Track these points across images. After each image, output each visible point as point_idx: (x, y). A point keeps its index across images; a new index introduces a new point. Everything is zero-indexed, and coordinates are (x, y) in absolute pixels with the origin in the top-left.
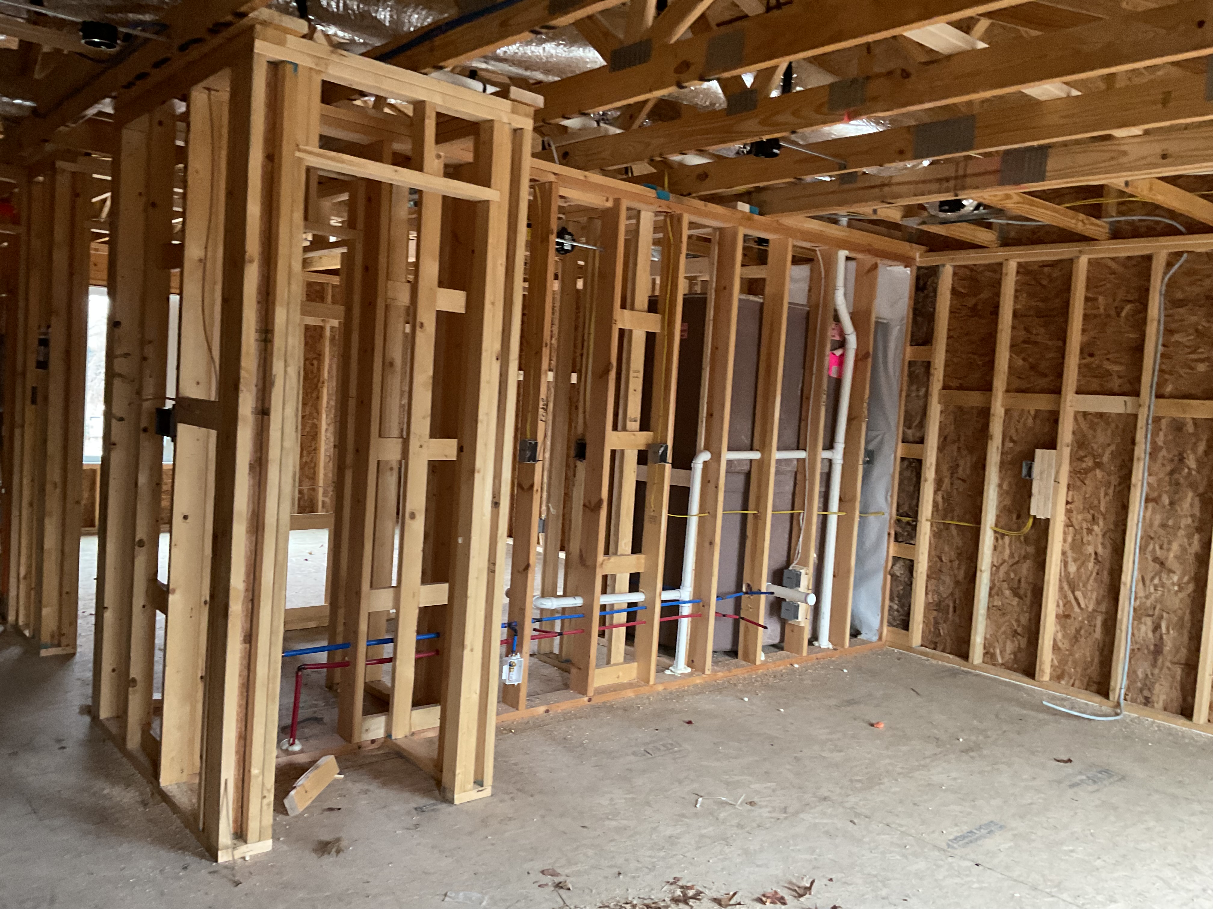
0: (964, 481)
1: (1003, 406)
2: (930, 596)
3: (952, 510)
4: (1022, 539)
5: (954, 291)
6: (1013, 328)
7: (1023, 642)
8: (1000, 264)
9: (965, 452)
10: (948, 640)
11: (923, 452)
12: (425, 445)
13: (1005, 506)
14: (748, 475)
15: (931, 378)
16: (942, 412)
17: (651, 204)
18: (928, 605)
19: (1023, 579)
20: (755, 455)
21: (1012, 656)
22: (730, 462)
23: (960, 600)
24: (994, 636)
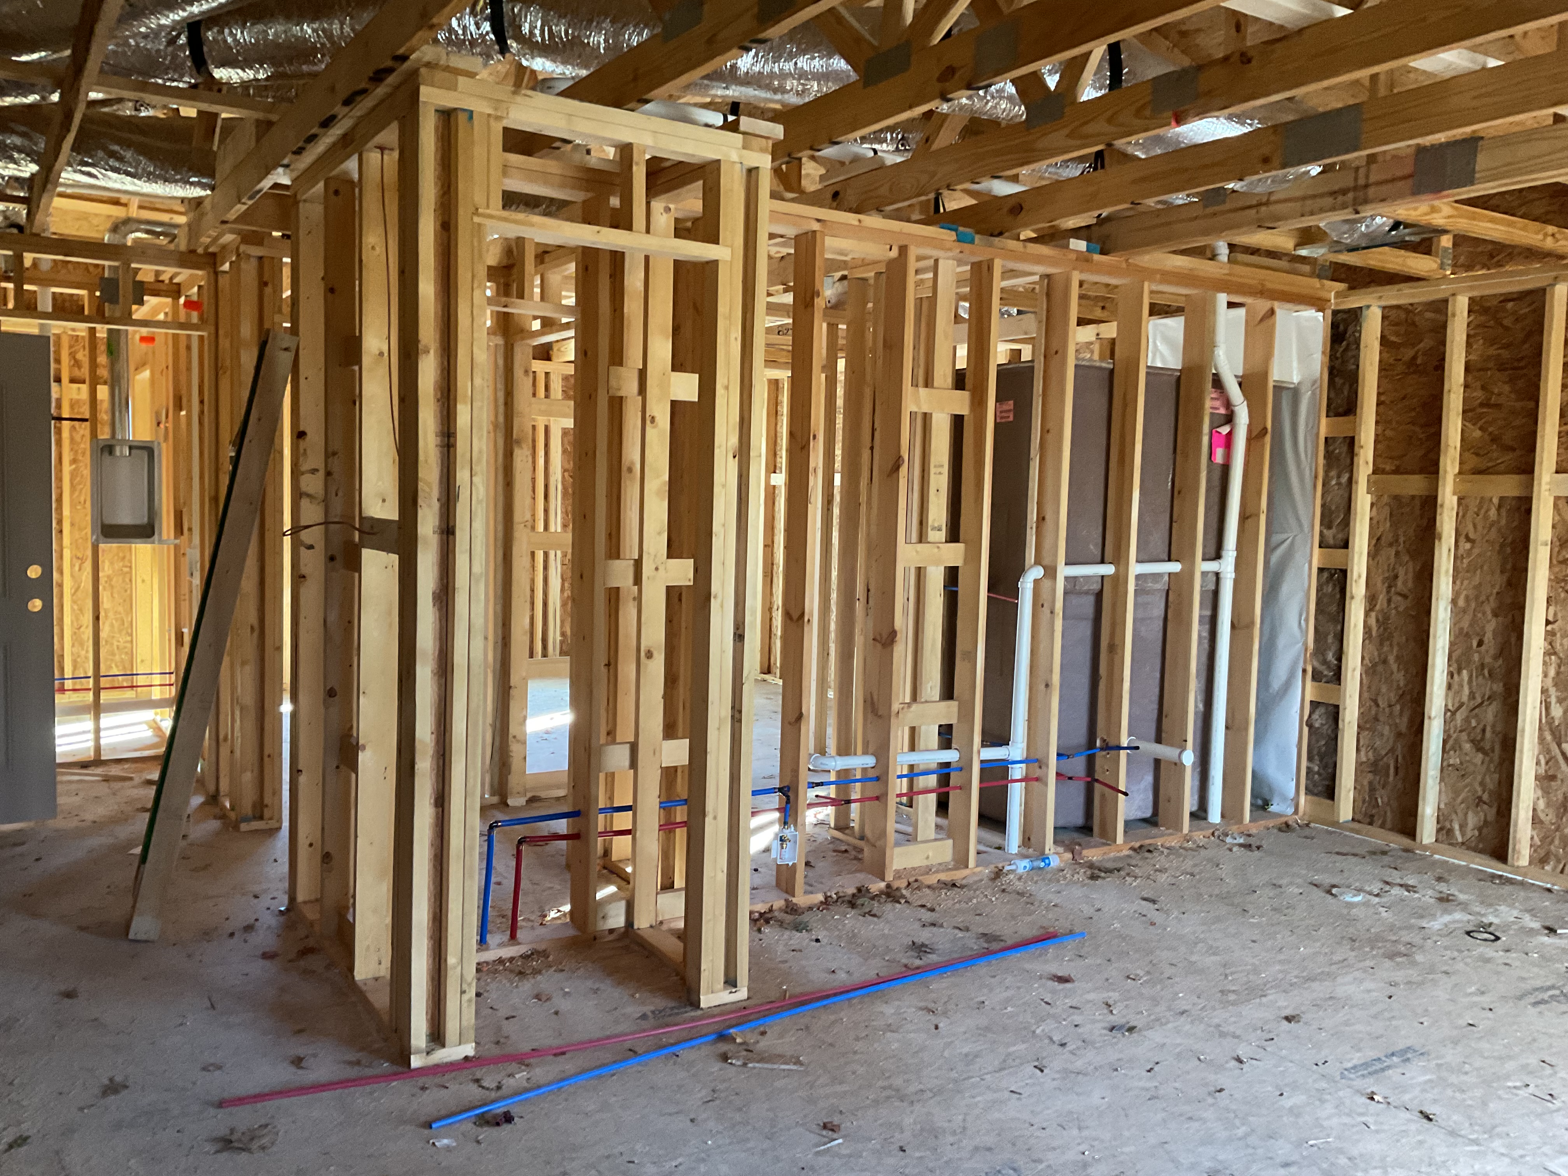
0: (1405, 597)
1: (1454, 494)
2: (1363, 753)
3: (1390, 637)
4: (1486, 672)
5: (1384, 341)
6: (1466, 386)
7: (1491, 813)
8: (1446, 301)
9: (1406, 558)
10: (1389, 814)
11: (1347, 559)
12: (661, 568)
13: (1461, 629)
14: (1099, 595)
15: (1355, 459)
16: (1372, 505)
17: (950, 249)
18: (1359, 764)
19: (1488, 729)
20: (1108, 570)
21: (1476, 833)
22: (1071, 580)
23: (1404, 757)
24: (1451, 805)
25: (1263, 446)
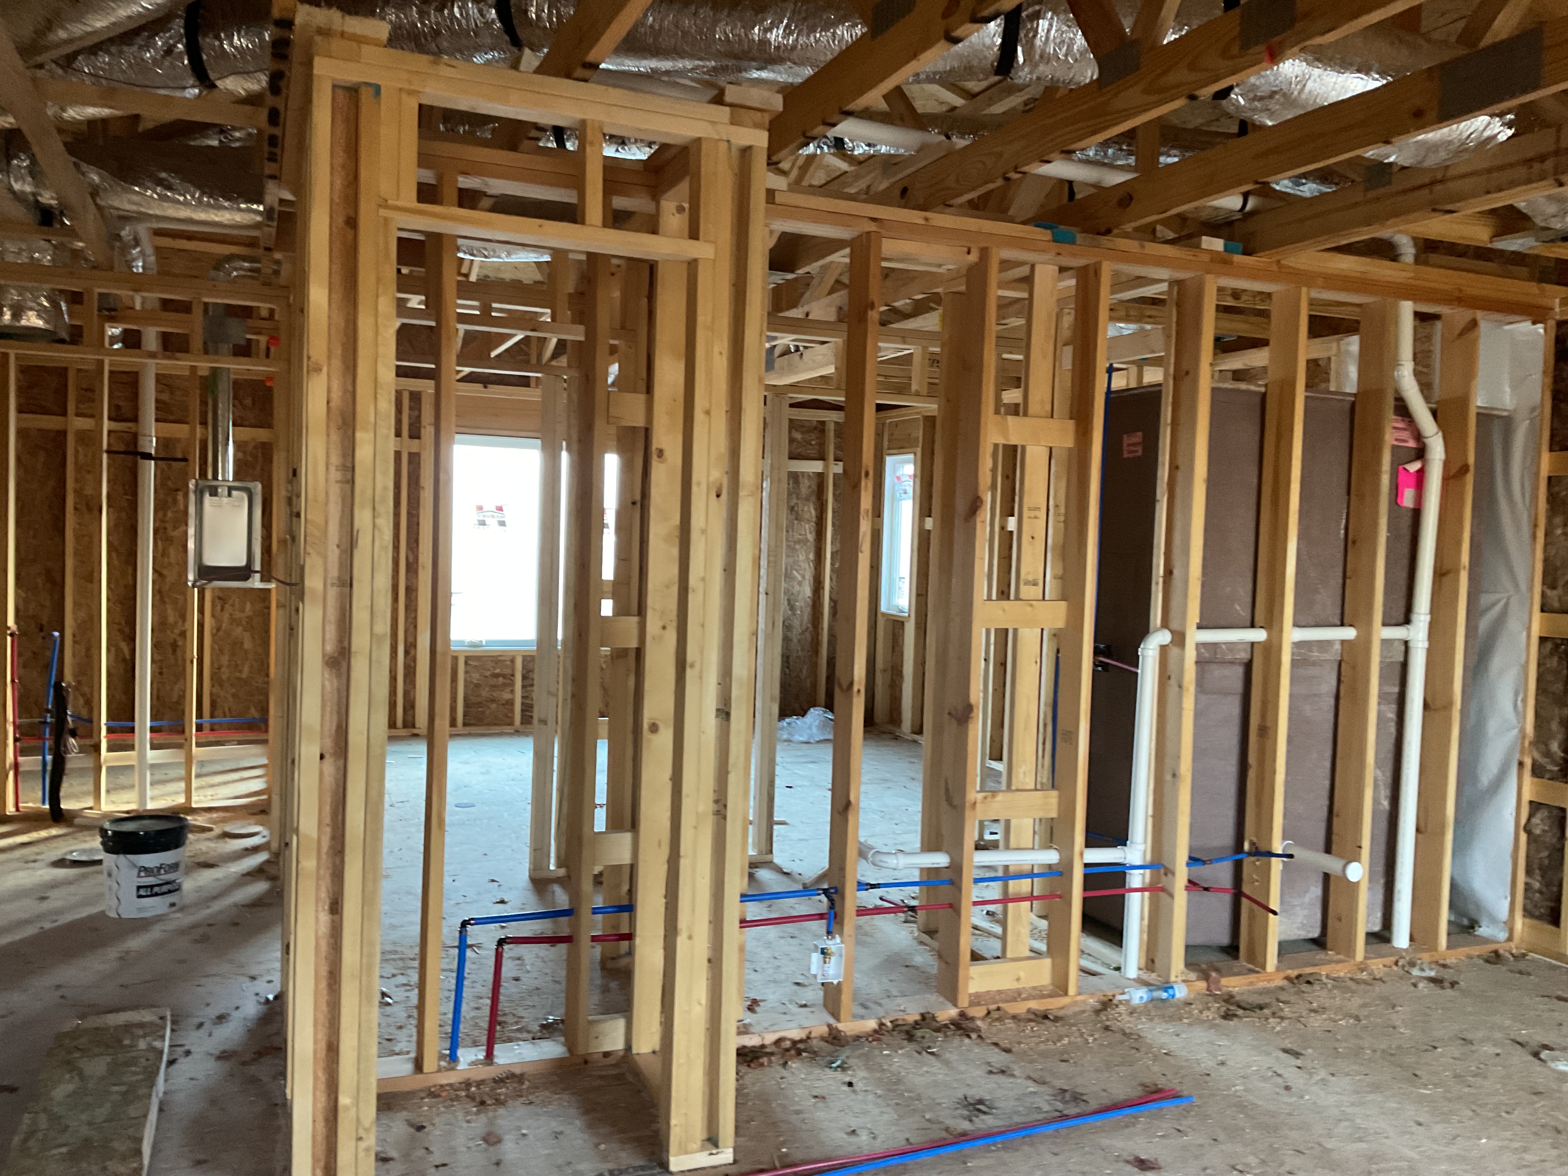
12: (669, 627)
17: (1047, 252)
20: (1259, 635)
22: (1210, 647)
25: (1463, 486)
